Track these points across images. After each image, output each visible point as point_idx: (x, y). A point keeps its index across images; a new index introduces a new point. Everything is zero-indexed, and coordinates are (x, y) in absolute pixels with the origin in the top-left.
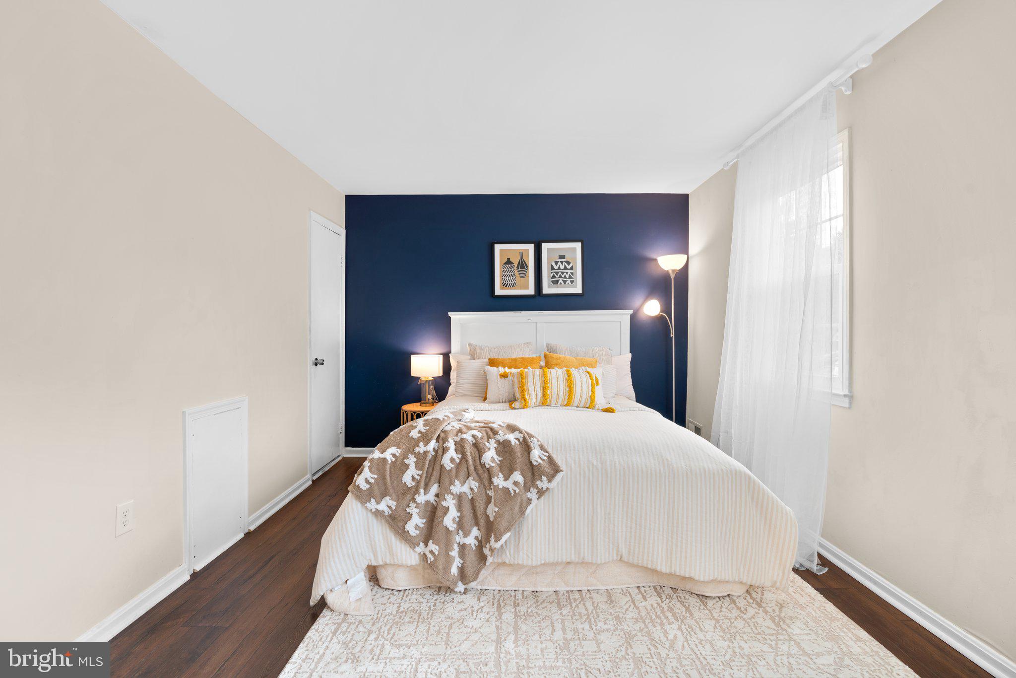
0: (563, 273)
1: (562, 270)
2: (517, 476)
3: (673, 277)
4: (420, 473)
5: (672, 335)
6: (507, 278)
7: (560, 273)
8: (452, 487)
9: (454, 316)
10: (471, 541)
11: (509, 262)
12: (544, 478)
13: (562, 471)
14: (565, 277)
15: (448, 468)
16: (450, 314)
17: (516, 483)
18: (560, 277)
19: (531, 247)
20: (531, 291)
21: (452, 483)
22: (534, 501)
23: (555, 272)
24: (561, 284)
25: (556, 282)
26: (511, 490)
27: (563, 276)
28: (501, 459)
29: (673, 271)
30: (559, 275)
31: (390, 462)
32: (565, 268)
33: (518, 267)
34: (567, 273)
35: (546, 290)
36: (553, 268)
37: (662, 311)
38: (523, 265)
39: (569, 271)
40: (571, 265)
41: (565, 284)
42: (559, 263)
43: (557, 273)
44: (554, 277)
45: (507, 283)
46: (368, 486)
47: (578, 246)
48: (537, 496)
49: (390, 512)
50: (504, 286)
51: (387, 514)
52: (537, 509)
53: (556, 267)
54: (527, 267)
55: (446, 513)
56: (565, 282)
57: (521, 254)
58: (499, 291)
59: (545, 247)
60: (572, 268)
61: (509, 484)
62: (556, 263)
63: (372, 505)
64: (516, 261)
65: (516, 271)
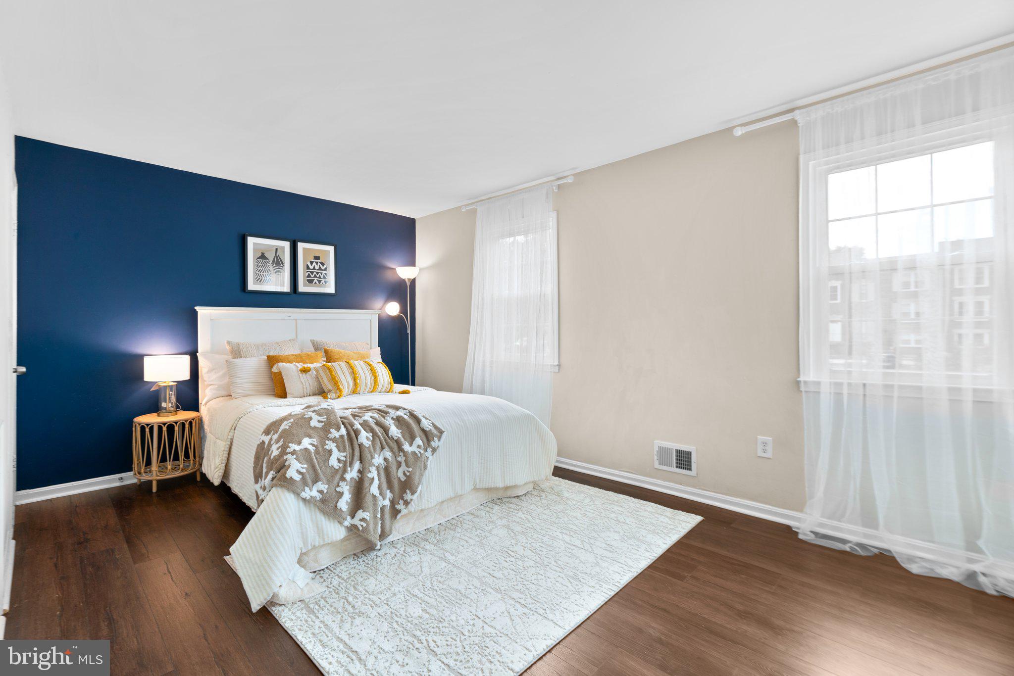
0: (318, 273)
1: (317, 270)
2: (418, 441)
3: (408, 284)
4: (345, 454)
5: (409, 331)
6: (261, 273)
7: (315, 273)
8: (374, 461)
9: (203, 312)
10: (387, 503)
11: (263, 257)
12: (436, 439)
13: (444, 432)
14: (320, 277)
15: (367, 446)
16: (197, 308)
17: (419, 447)
18: (315, 276)
19: (286, 245)
20: (286, 288)
21: (372, 457)
22: (430, 458)
23: (310, 272)
24: (316, 283)
25: (311, 281)
26: (417, 452)
27: (318, 276)
28: (401, 431)
29: (409, 279)
30: (314, 275)
32: (320, 269)
33: (273, 263)
34: (321, 273)
35: (302, 288)
36: (308, 268)
37: (401, 312)
38: (278, 262)
39: (324, 272)
40: (325, 266)
41: (319, 283)
42: (314, 264)
43: (312, 273)
44: (309, 276)
45: (261, 278)
46: (301, 477)
47: (331, 249)
48: (431, 454)
49: (321, 496)
50: (257, 281)
51: (318, 499)
52: (432, 464)
53: (312, 267)
54: (283, 264)
56: (319, 282)
57: (276, 250)
58: (252, 286)
59: (301, 246)
60: (326, 269)
61: (414, 448)
62: (312, 263)
63: (307, 493)
64: (271, 256)
65: (271, 267)
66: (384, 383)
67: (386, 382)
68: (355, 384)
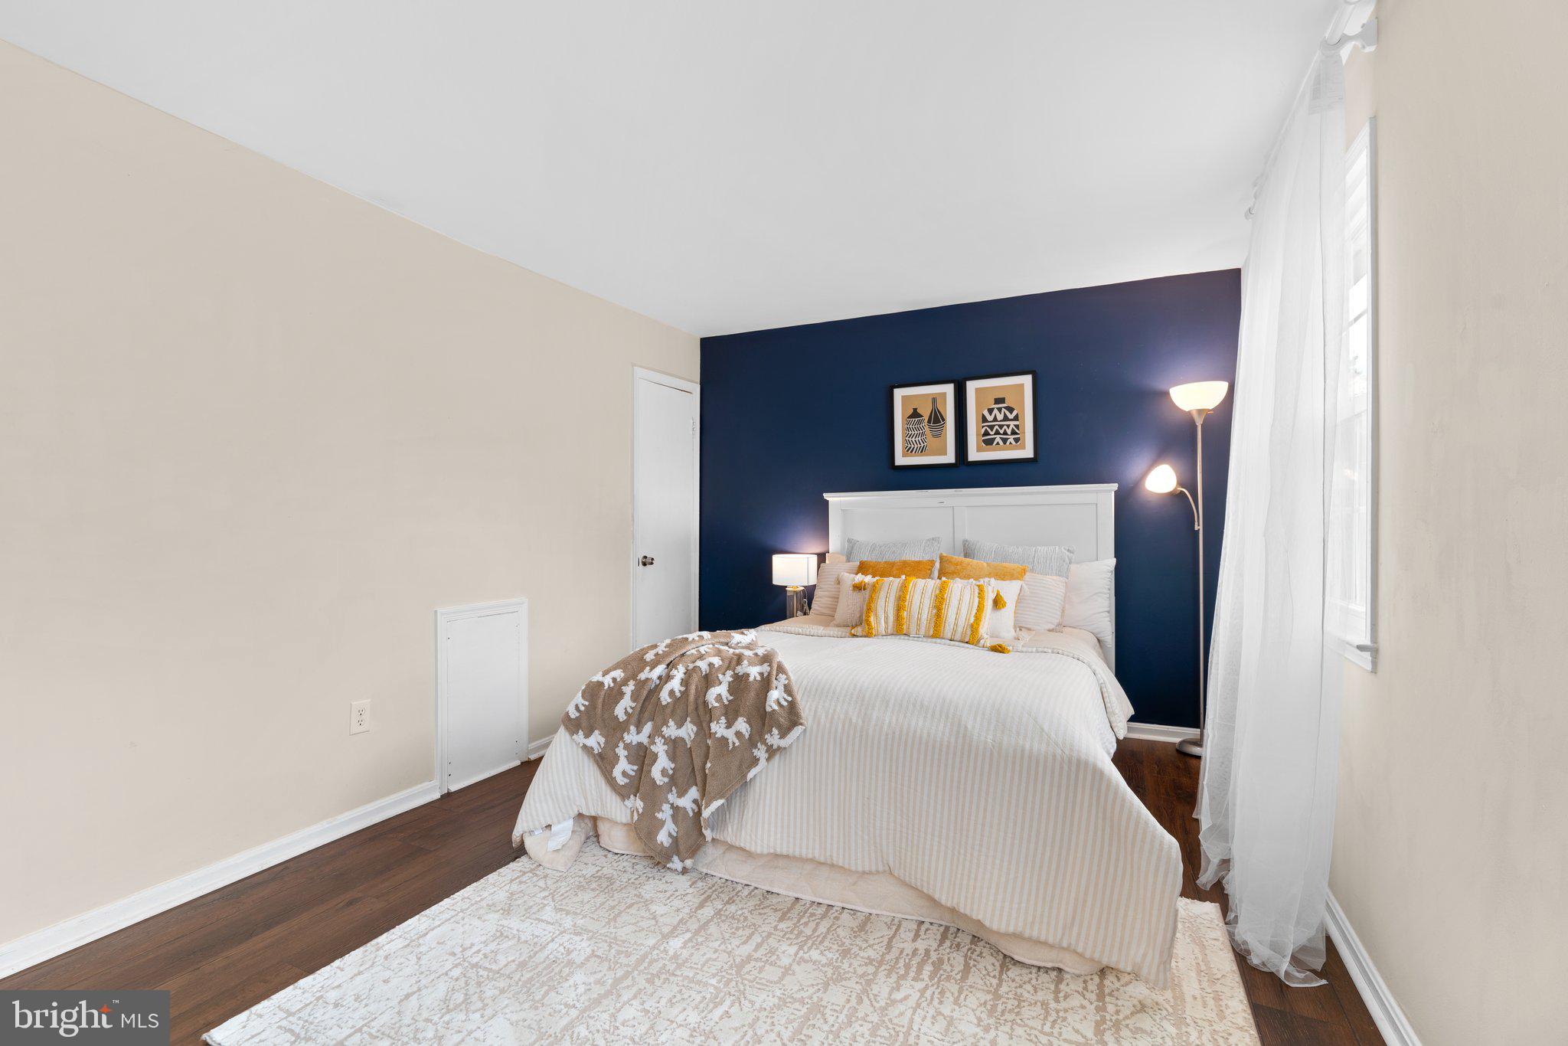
0: (1001, 427)
1: (1000, 421)
2: (742, 725)
3: (1199, 423)
4: (634, 705)
5: (1199, 527)
6: (913, 439)
7: (997, 427)
8: (664, 729)
9: (832, 498)
10: (686, 802)
11: (915, 414)
12: (775, 731)
13: (801, 724)
14: (1005, 433)
15: (664, 703)
16: (827, 496)
17: (738, 734)
18: (997, 433)
19: (949, 389)
20: (950, 458)
21: (665, 723)
22: (763, 762)
23: (988, 426)
24: (998, 444)
25: (989, 442)
26: (730, 741)
27: (1002, 432)
28: (731, 698)
29: (1200, 411)
30: (995, 429)
31: (606, 687)
32: (1006, 418)
33: (929, 422)
34: (1008, 426)
35: (974, 455)
36: (984, 420)
37: (1180, 484)
38: (937, 418)
39: (1012, 423)
40: (1015, 413)
41: (1005, 443)
42: (996, 411)
43: (992, 427)
44: (986, 434)
45: (913, 446)
46: (578, 714)
47: (1026, 381)
48: (767, 755)
49: (600, 751)
50: (908, 451)
51: (596, 752)
52: (764, 774)
53: (990, 418)
54: (943, 420)
55: (655, 761)
56: (1005, 441)
57: (934, 400)
58: (900, 460)
59: (972, 386)
60: (1016, 418)
61: (730, 734)
62: (991, 411)
63: (580, 737)
64: (926, 412)
65: (927, 428)
66: (956, 624)
67: (962, 623)
68: (898, 618)
